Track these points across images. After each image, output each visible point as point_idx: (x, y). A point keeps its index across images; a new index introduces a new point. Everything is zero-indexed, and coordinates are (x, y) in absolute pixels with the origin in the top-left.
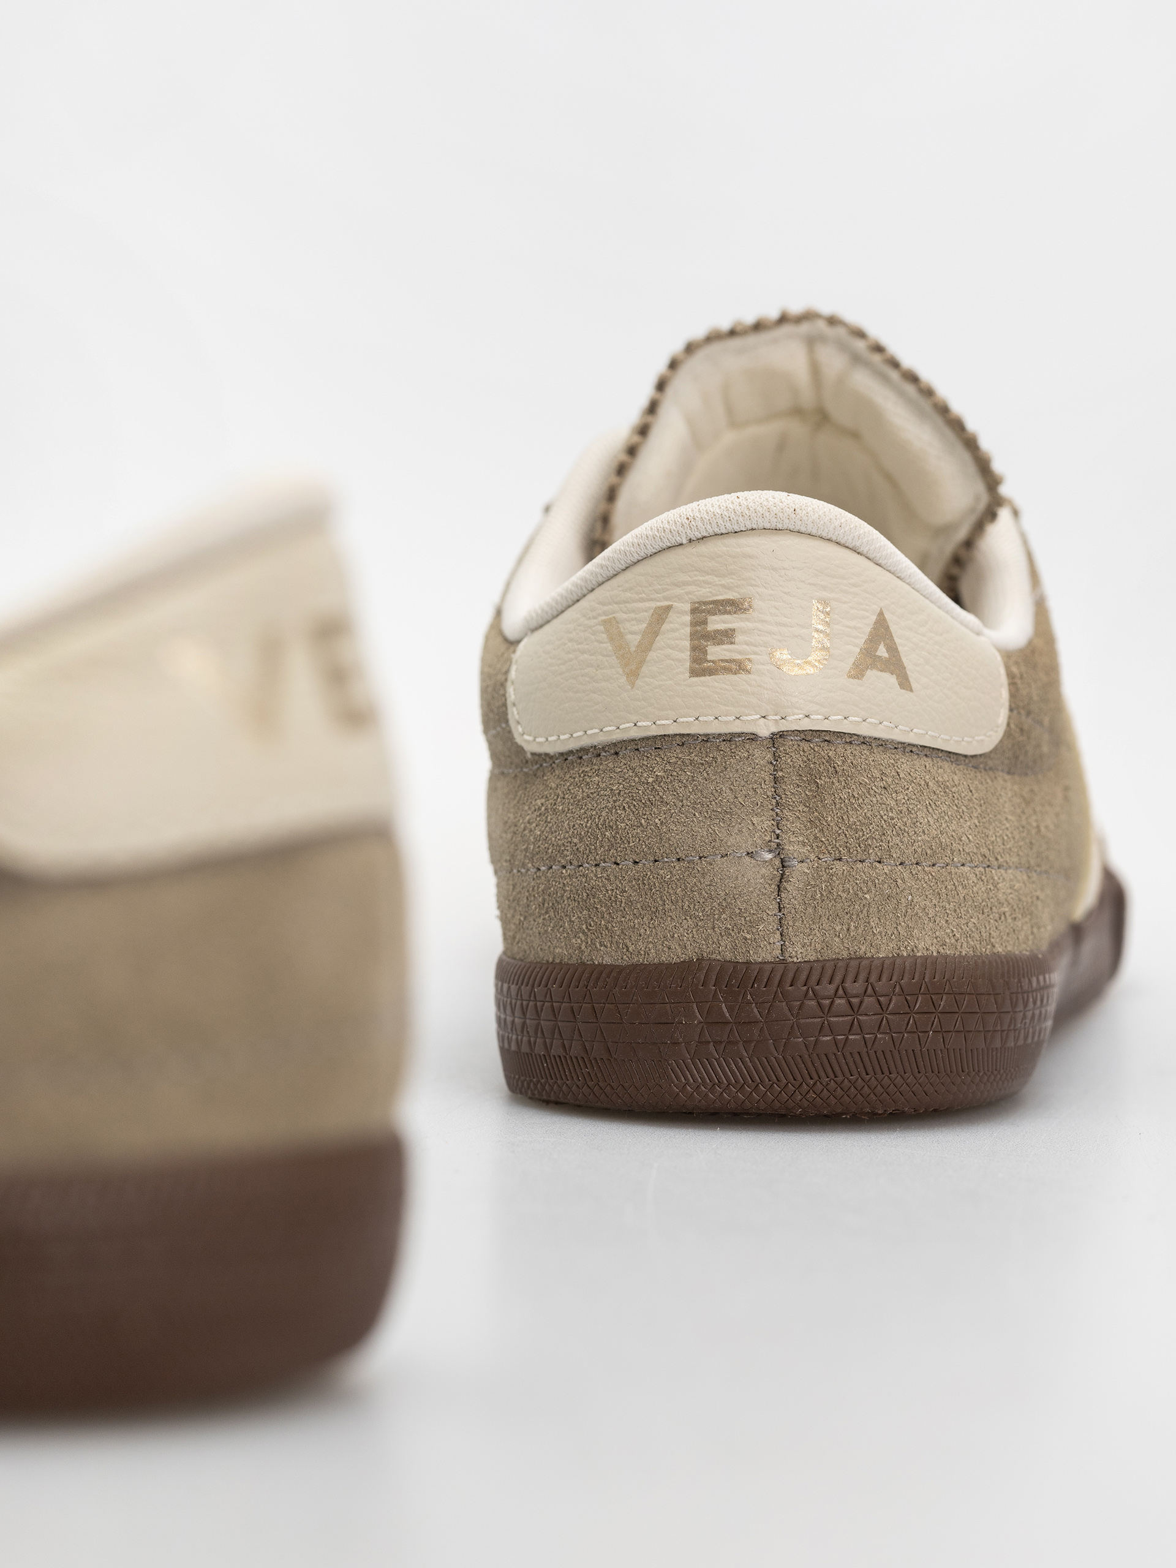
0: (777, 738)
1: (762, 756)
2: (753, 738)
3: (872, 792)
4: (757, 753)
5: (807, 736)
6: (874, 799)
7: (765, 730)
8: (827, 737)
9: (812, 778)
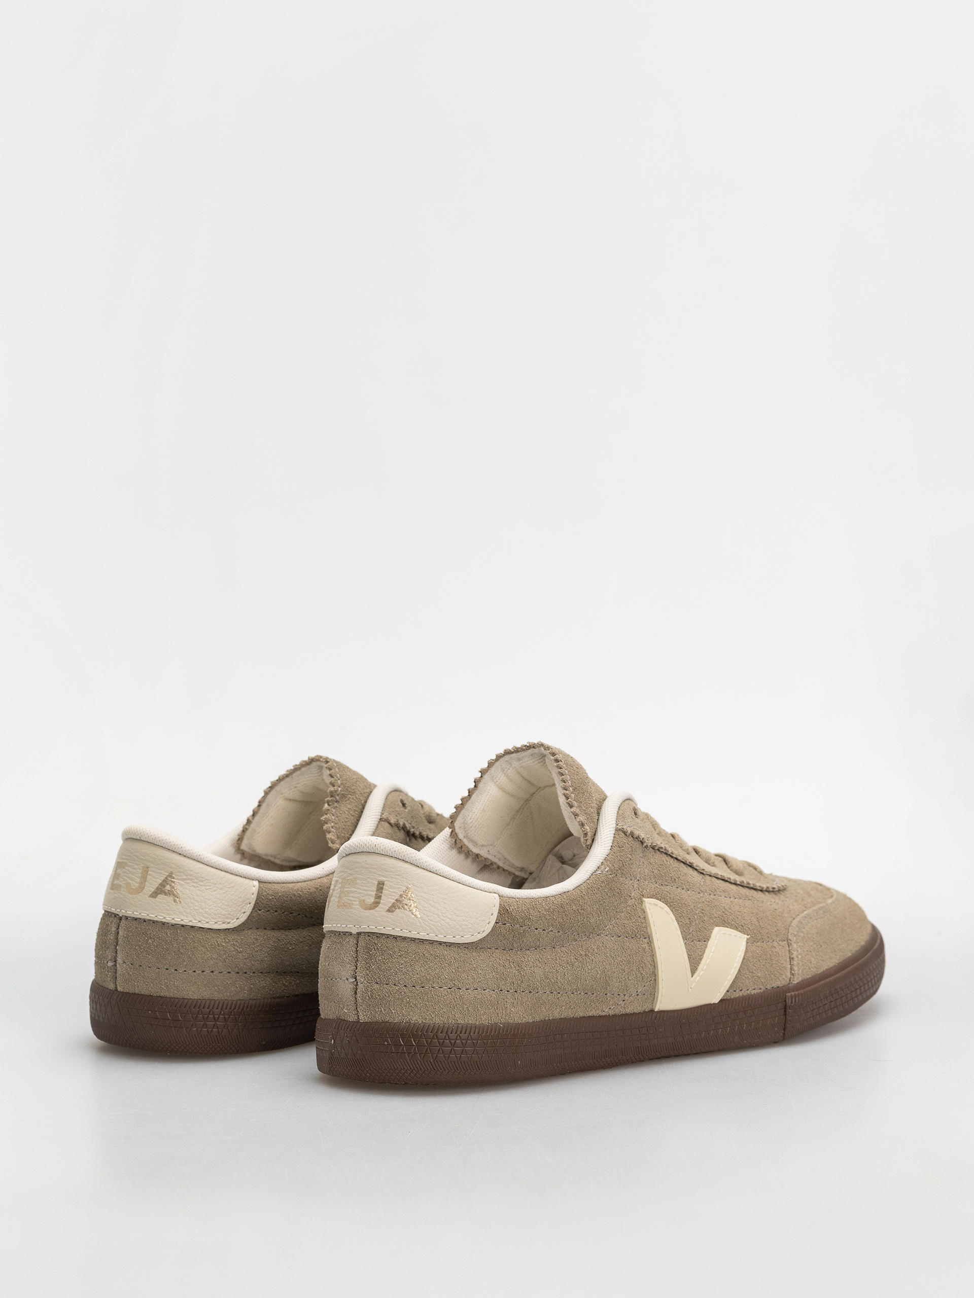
0: (359, 934)
1: (352, 941)
2: (351, 934)
3: (393, 958)
4: (351, 940)
5: (370, 934)
6: (394, 960)
7: (354, 931)
8: (379, 935)
9: (368, 950)
